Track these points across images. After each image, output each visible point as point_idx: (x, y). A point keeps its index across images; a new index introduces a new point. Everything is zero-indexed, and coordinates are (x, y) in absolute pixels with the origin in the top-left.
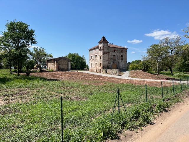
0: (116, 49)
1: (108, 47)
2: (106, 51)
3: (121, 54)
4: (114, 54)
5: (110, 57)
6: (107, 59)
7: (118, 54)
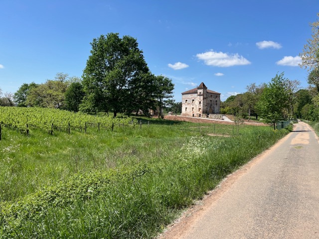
0: (212, 95)
1: (207, 92)
2: (205, 96)
3: (216, 99)
4: (211, 99)
5: (208, 102)
6: (206, 104)
7: (214, 99)
